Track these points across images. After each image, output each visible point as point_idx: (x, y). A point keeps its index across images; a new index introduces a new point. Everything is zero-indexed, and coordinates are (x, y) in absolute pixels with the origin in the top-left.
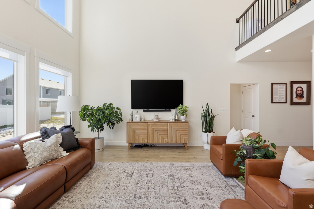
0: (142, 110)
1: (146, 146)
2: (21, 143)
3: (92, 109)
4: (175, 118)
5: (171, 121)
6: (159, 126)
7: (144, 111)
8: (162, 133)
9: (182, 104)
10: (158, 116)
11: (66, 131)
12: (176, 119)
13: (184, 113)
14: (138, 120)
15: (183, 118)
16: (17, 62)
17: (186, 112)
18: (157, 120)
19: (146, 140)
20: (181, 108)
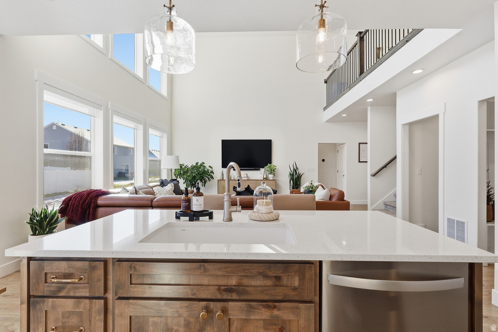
0: (232, 169)
3: (187, 167)
5: (260, 179)
9: (271, 163)
12: (265, 177)
13: (273, 171)
15: (271, 177)
16: (137, 129)
17: (274, 171)
18: (246, 179)
20: (269, 167)
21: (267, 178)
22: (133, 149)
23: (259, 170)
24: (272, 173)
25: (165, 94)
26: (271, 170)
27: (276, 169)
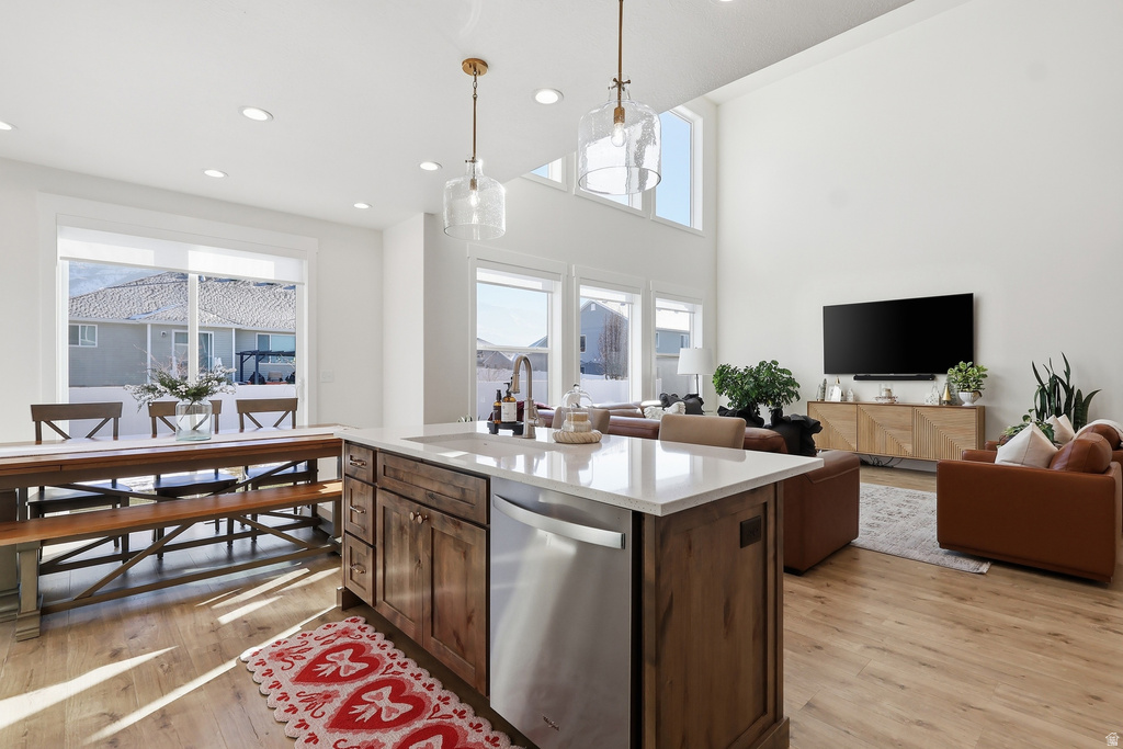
0: (851, 377)
2: (642, 408)
3: (734, 371)
4: (941, 397)
5: (928, 404)
6: (889, 413)
7: (856, 378)
8: (895, 432)
10: (889, 390)
11: (691, 401)
12: (945, 398)
14: (838, 398)
15: (965, 398)
16: (632, 304)
17: (977, 381)
18: (887, 401)
19: (855, 445)
20: (960, 370)
21: (953, 403)
22: (689, 333)
23: (933, 378)
24: (969, 387)
25: (698, 225)
26: (966, 379)
27: (985, 376)
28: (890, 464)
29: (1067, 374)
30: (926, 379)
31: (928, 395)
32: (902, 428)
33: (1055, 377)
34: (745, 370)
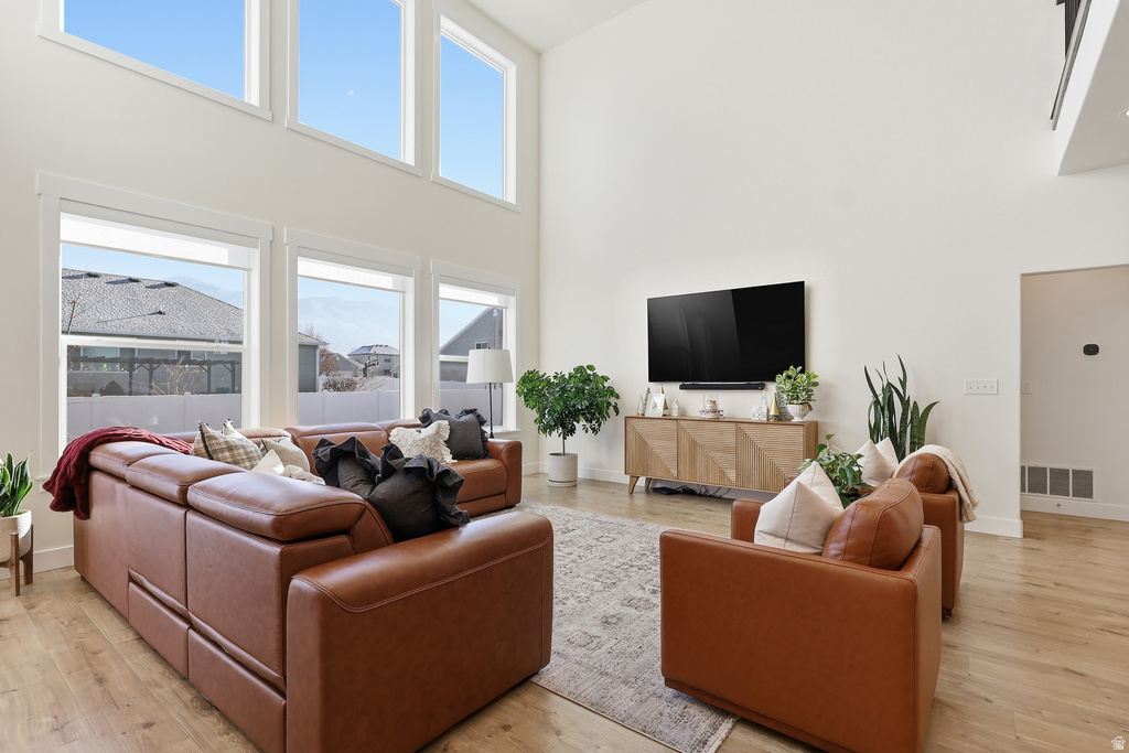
1: (688, 492)
4: (768, 411)
5: (756, 419)
7: (682, 388)
8: (717, 455)
10: (714, 402)
12: (773, 413)
14: (659, 411)
15: (794, 412)
19: (674, 472)
20: (789, 377)
21: (781, 418)
23: (762, 387)
24: (797, 398)
25: (511, 198)
26: (794, 388)
27: (816, 384)
28: (718, 494)
29: (903, 383)
30: (755, 388)
31: (755, 409)
32: (725, 449)
33: (889, 384)
34: (555, 377)
